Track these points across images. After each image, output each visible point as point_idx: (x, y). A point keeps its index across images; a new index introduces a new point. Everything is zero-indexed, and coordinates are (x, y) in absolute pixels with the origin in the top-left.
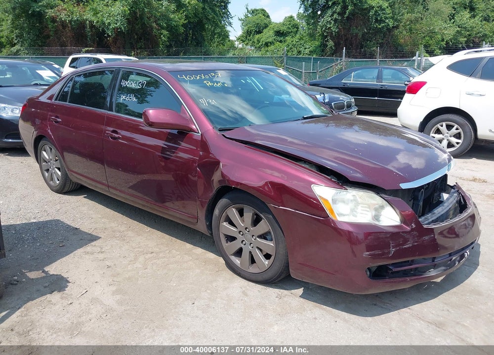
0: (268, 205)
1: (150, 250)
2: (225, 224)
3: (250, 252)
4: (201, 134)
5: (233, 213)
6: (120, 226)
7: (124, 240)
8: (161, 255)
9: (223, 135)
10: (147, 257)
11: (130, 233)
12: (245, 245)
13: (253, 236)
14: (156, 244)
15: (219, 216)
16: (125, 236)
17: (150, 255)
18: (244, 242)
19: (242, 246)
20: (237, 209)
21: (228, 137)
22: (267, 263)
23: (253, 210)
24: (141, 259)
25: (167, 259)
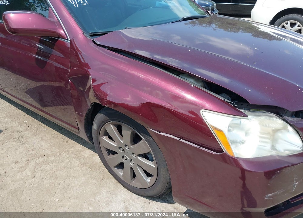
0: (147, 129)
1: (43, 153)
2: (105, 138)
3: (131, 168)
4: (71, 41)
5: (111, 128)
6: (20, 126)
7: (20, 142)
8: (52, 159)
9: (94, 42)
10: (38, 162)
11: (28, 134)
12: (126, 160)
13: (133, 153)
14: (49, 145)
15: (98, 130)
16: (22, 137)
17: (41, 159)
18: (125, 157)
19: (124, 161)
20: (115, 125)
21: (99, 43)
22: (149, 181)
23: (131, 129)
24: (32, 164)
25: (56, 164)
